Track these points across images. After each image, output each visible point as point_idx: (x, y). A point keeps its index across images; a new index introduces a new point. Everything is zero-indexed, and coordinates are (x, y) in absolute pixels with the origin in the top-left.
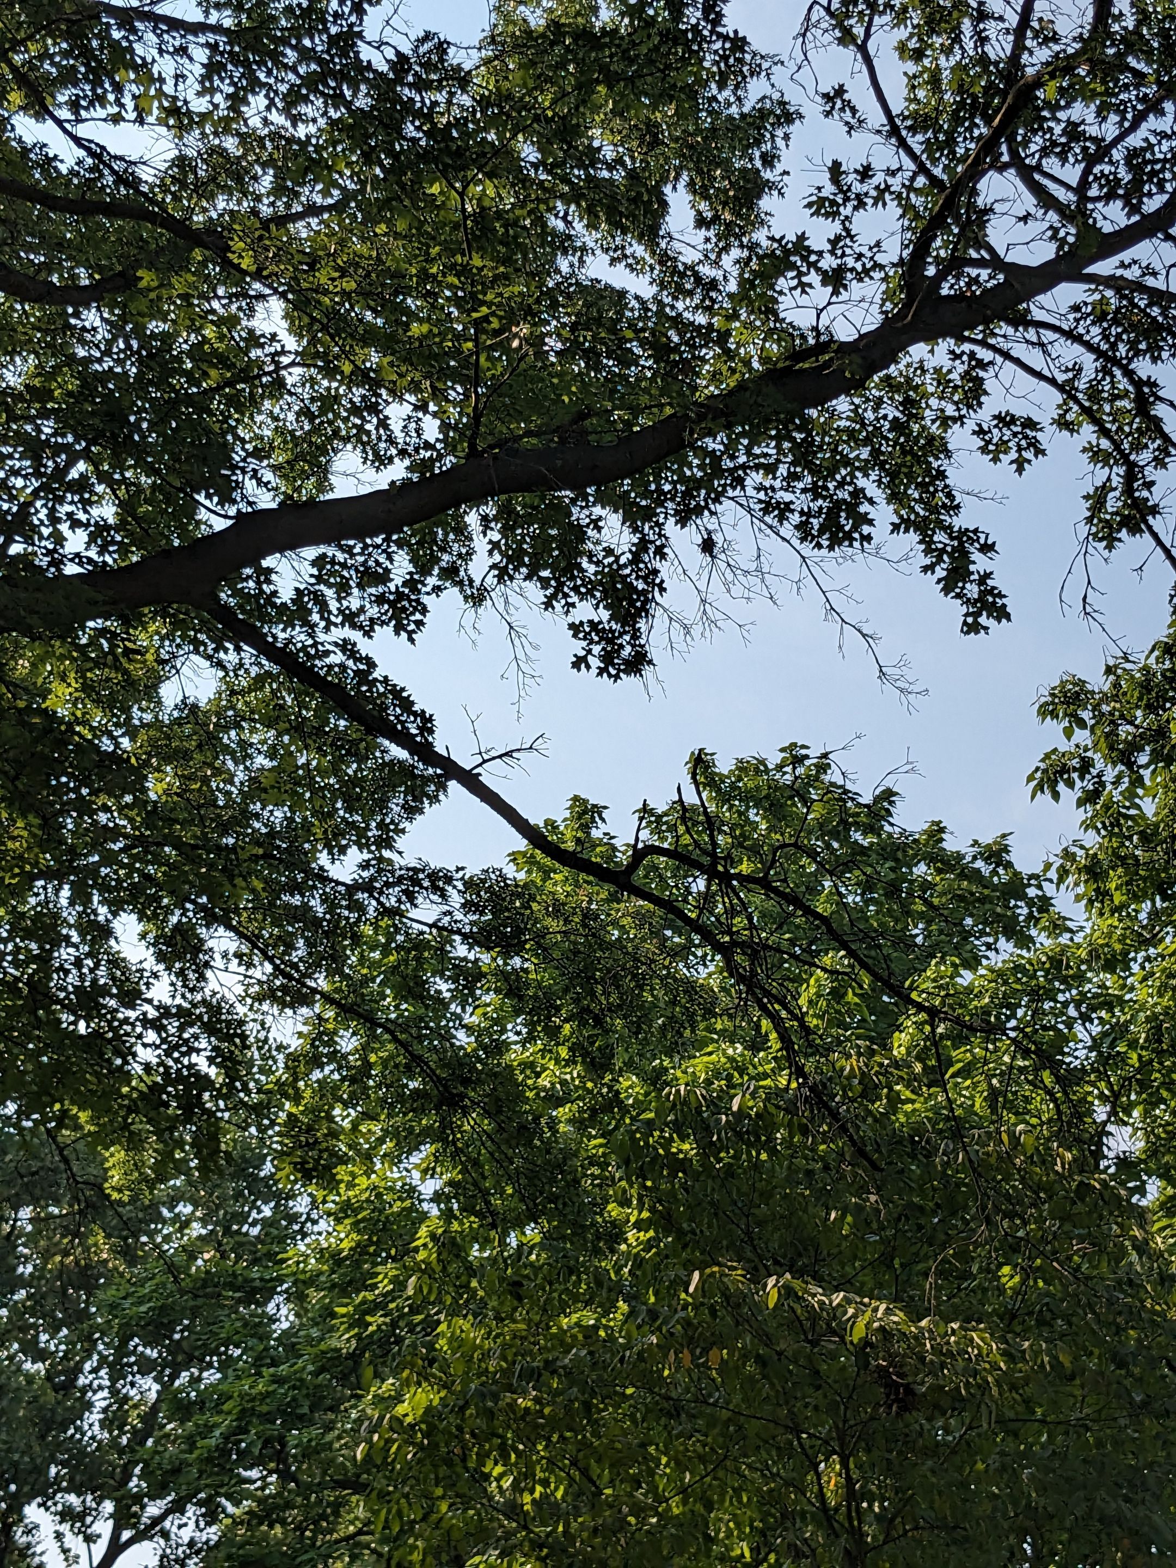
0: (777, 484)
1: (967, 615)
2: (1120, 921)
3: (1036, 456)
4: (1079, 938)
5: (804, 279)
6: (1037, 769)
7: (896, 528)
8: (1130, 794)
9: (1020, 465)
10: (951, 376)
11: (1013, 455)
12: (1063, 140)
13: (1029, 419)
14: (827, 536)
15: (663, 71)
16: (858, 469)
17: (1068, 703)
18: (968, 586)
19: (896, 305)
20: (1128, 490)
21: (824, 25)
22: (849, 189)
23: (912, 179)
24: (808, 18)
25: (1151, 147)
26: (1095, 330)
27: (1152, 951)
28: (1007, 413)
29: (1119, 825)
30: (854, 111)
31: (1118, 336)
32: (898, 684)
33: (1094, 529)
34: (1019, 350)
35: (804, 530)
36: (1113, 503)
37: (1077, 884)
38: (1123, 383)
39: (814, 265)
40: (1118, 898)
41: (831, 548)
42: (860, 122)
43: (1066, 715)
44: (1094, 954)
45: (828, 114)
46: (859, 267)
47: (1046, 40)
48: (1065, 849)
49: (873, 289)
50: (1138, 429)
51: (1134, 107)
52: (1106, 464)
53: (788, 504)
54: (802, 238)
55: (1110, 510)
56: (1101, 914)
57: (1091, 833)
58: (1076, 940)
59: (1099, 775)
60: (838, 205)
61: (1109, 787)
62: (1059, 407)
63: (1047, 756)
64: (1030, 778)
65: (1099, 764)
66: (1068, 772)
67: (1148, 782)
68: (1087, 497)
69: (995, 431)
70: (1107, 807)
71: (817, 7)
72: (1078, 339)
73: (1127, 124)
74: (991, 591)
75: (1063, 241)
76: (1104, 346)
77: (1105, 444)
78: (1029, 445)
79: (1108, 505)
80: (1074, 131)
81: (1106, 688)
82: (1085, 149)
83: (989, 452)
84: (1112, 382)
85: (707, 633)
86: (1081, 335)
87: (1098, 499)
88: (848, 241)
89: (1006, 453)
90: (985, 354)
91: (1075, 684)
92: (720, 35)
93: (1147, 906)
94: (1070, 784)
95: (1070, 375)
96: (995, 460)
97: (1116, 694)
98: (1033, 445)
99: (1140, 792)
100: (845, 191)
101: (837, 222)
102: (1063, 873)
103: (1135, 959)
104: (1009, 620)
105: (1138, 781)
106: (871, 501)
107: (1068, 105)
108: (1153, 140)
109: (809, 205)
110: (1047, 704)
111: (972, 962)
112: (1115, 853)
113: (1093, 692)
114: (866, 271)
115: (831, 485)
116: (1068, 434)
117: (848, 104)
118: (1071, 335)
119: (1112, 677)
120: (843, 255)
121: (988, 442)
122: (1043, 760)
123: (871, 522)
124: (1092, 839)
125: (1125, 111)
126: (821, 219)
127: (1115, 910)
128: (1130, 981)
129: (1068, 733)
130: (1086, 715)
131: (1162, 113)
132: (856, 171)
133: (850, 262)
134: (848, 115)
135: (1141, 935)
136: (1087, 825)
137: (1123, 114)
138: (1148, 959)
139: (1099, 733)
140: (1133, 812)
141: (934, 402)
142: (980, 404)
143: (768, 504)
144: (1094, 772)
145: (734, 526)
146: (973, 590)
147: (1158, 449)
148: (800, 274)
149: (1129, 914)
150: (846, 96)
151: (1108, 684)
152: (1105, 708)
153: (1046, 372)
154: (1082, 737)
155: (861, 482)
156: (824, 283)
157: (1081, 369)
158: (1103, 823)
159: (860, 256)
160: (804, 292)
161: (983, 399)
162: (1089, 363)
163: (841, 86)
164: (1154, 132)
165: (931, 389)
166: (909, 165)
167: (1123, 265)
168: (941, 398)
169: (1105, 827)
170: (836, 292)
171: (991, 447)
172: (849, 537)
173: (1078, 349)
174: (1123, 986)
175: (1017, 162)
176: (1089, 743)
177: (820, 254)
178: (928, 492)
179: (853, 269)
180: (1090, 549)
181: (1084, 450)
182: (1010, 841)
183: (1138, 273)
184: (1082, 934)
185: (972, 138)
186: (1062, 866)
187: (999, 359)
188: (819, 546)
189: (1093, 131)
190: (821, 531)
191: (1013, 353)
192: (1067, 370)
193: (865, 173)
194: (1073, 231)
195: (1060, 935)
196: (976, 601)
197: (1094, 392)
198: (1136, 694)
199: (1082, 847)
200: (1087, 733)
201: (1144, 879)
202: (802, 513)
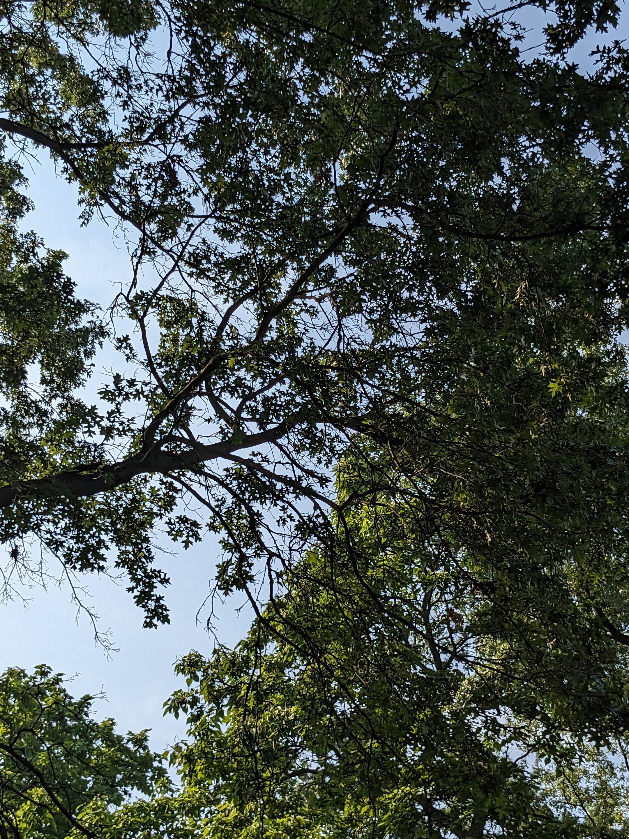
0: (58, 531)
1: (146, 617)
2: (200, 788)
3: (196, 541)
4: (176, 795)
5: (91, 429)
6: (170, 699)
7: (118, 564)
8: (216, 720)
9: (187, 544)
10: (159, 493)
11: (184, 538)
12: (234, 385)
13: (195, 522)
14: (80, 563)
15: (36, 311)
16: (103, 530)
17: (191, 666)
18: (150, 602)
19: (137, 450)
20: (240, 566)
21: (124, 306)
22: (123, 389)
23: (155, 389)
24: (116, 300)
25: (276, 397)
26: (235, 483)
27: (213, 808)
28: (185, 517)
29: (207, 735)
30: (131, 349)
31: (246, 488)
32: (104, 643)
33: (219, 583)
34: (195, 487)
35: (68, 558)
36: (231, 571)
37: (179, 764)
38: (245, 512)
39: (98, 423)
40: (200, 775)
41: (81, 570)
42: (134, 356)
43: (189, 672)
44: (183, 805)
45: (118, 348)
46: (121, 428)
47: (233, 338)
48: (177, 744)
49: (126, 441)
50: (249, 536)
51: (270, 377)
52: (230, 550)
53: (61, 543)
54: (94, 408)
55: (229, 574)
56: (190, 784)
57: (192, 737)
58: (175, 796)
59: (201, 708)
60: (116, 396)
61: (205, 714)
62: (211, 518)
63: (176, 693)
64: (165, 704)
65: (202, 701)
66: (185, 703)
67: (225, 714)
68: (218, 566)
69: (177, 525)
70: (202, 724)
71: (121, 296)
72: (226, 486)
73: (266, 385)
74: (161, 607)
75: (225, 435)
76: (238, 492)
77: (231, 541)
78: (193, 535)
79: (229, 571)
80: (239, 382)
81: (212, 661)
82: (243, 392)
83: (172, 535)
84: (239, 510)
85: (5, 601)
86: (228, 484)
87: (223, 568)
88: (117, 415)
89: (180, 536)
90: (177, 485)
91: (196, 656)
92: (69, 301)
93: (214, 782)
94: (185, 710)
95: (219, 503)
96: (175, 539)
97: (216, 665)
98: (195, 535)
99: (221, 719)
100: (120, 390)
101: (114, 404)
102: (174, 757)
103: (203, 811)
104: (169, 623)
105: (220, 714)
106: (107, 548)
107: (238, 370)
108: (277, 395)
109: (100, 393)
110: (180, 665)
111: (117, 801)
112: (202, 751)
113: (205, 662)
114: (124, 431)
115: (87, 536)
116: (213, 532)
117: (129, 346)
118: (222, 483)
119: (216, 656)
120: (114, 421)
121: (173, 530)
122: (173, 695)
123: (104, 560)
124: (191, 741)
125: (266, 378)
126: (106, 401)
127: (198, 783)
128: (199, 823)
129: (189, 683)
130: (199, 674)
131: (284, 383)
132: (128, 381)
133: (117, 425)
134: (128, 351)
135: (209, 798)
136: (190, 733)
137: (264, 379)
138: (210, 812)
139: (204, 684)
140: (215, 729)
141: (148, 504)
142: (172, 510)
143: (51, 540)
144: (199, 705)
145: (31, 544)
146: (152, 605)
147: (257, 547)
148: (89, 426)
149: (204, 786)
150: (129, 342)
151: (213, 659)
152: (210, 671)
153: (207, 500)
154: (196, 685)
155: (103, 537)
156: (101, 433)
157: (225, 501)
158: (199, 733)
159: (122, 423)
160: (90, 435)
161: (173, 507)
162: (230, 499)
163: (127, 336)
164: (278, 391)
165: (148, 497)
166: (155, 381)
167: (254, 454)
168: (152, 503)
169: (199, 735)
170: (107, 439)
171: (174, 532)
172: (91, 565)
173: (225, 491)
174: (195, 825)
175: (210, 393)
176: (199, 689)
177: (102, 418)
178: (137, 547)
179: (118, 429)
180: (216, 595)
181: (221, 542)
182: (148, 734)
183: (260, 459)
184: (178, 793)
185: (189, 375)
186: (174, 753)
187: (185, 489)
188: (75, 568)
189: (249, 383)
190: (77, 560)
191: (192, 487)
192: (218, 500)
193: (132, 383)
194: (232, 431)
195: (166, 792)
196: (153, 610)
197: (230, 514)
198: (227, 667)
199: (186, 744)
200: (198, 683)
201: (215, 767)
202: (68, 549)
